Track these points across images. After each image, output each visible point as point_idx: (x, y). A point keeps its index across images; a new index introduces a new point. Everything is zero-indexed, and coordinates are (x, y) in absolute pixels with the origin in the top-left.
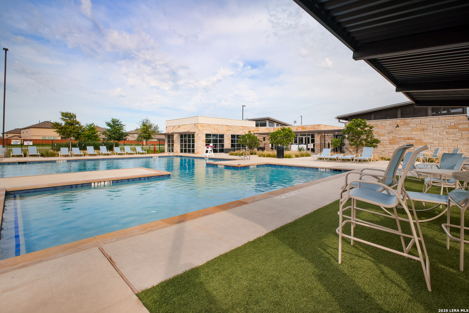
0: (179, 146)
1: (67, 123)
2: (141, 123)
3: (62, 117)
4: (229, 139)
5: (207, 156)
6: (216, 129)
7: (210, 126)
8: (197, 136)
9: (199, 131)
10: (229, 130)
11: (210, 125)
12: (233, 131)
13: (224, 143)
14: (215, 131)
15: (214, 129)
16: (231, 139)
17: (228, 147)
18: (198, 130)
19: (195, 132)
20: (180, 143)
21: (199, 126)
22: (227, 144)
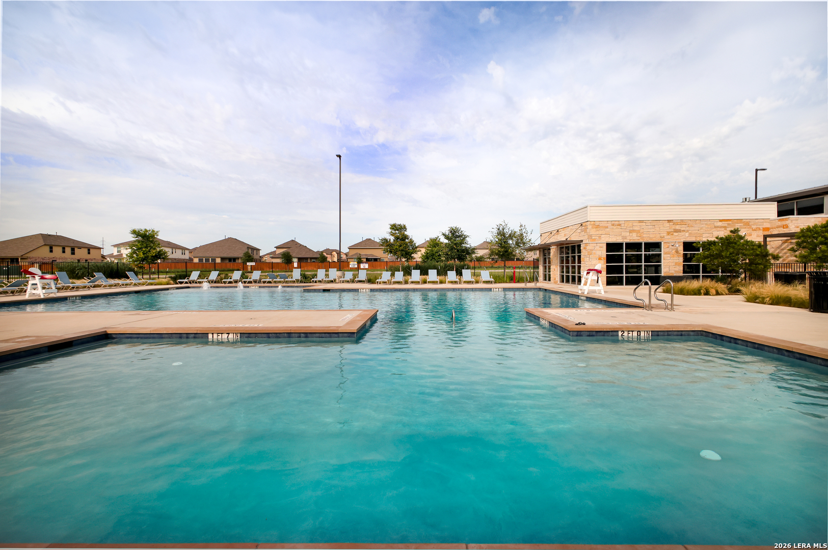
0: (558, 269)
1: (397, 238)
2: (495, 231)
3: (390, 230)
4: (677, 252)
5: (586, 293)
6: (638, 232)
7: (620, 225)
8: (585, 248)
9: (590, 237)
10: (676, 231)
11: (617, 224)
12: (690, 234)
13: (662, 264)
14: (634, 235)
15: (631, 232)
16: (682, 252)
17: (673, 272)
18: (586, 237)
19: (582, 241)
20: (559, 264)
21: (590, 227)
22: (672, 264)
